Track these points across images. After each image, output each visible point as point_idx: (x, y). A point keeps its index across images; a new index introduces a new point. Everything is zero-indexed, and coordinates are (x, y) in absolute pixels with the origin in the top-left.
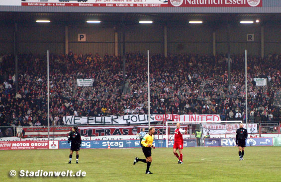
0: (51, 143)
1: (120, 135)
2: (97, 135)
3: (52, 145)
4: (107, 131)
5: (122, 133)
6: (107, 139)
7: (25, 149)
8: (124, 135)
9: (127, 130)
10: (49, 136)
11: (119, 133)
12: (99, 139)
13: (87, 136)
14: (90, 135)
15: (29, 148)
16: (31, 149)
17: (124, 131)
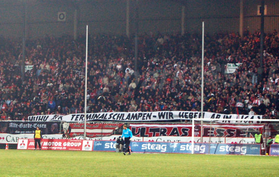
0: (85, 143)
1: (178, 135)
2: (150, 136)
3: (86, 146)
4: (162, 130)
5: (181, 133)
6: (162, 141)
7: (57, 150)
8: (183, 136)
9: (187, 130)
10: (85, 135)
11: (177, 133)
12: (153, 141)
13: (138, 136)
14: (143, 135)
15: (61, 148)
16: (63, 150)
17: (184, 130)
